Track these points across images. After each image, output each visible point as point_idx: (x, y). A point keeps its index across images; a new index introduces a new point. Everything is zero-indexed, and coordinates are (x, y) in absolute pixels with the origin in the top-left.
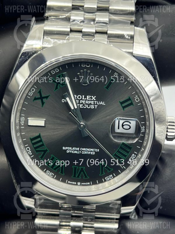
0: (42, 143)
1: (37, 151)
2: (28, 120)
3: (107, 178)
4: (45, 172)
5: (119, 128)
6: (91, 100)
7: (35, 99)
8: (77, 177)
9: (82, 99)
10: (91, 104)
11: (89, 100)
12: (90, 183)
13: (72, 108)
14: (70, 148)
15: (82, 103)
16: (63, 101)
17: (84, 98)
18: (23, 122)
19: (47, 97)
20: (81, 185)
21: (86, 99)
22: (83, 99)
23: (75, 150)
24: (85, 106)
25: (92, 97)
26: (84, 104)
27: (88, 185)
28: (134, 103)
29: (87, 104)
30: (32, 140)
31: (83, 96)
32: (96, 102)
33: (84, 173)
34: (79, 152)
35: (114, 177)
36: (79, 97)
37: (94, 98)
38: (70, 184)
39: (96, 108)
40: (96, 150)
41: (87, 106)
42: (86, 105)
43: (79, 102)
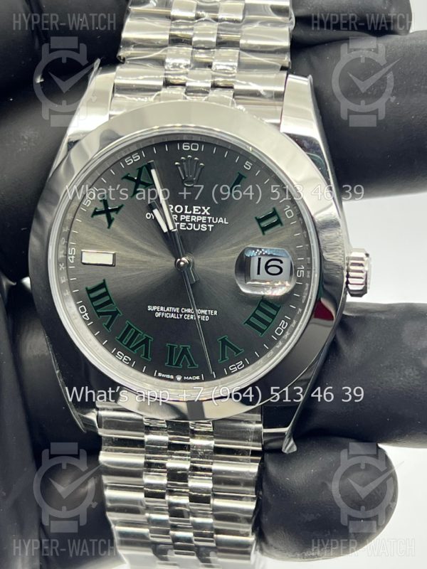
0: (109, 299)
1: (100, 314)
2: (82, 252)
3: (234, 367)
4: (114, 354)
5: (259, 273)
6: (201, 215)
7: (95, 213)
8: (176, 365)
9: (183, 213)
10: (200, 222)
11: (196, 215)
12: (201, 377)
13: (165, 230)
14: (162, 309)
15: (184, 221)
16: (148, 216)
17: (188, 211)
18: (73, 257)
19: (117, 210)
20: (183, 381)
21: (192, 211)
22: (186, 212)
23: (171, 313)
24: (189, 227)
25: (204, 208)
26: (187, 223)
27: (196, 381)
28: (283, 220)
29: (193, 222)
30: (89, 291)
31: (186, 207)
32: (211, 220)
33: (189, 357)
34: (179, 316)
35: (246, 366)
36: (179, 209)
37: (206, 211)
38: (161, 378)
39: (210, 230)
40: (211, 312)
41: (193, 226)
42: (191, 224)
43: (179, 218)
